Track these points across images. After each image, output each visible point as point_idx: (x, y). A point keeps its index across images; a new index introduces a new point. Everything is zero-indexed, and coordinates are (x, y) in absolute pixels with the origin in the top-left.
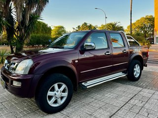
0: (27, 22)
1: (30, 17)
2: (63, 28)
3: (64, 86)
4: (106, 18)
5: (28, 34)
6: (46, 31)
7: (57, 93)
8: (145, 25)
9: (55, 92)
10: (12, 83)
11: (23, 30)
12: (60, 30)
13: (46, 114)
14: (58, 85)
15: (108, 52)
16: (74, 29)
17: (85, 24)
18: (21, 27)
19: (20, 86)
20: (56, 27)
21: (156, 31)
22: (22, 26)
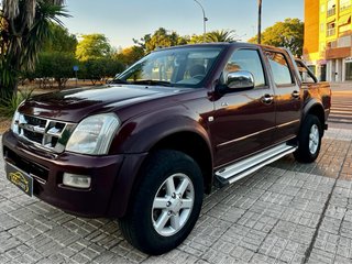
0: (31, 22)
1: (37, 7)
2: (103, 39)
3: (186, 182)
4: (206, 20)
5: (32, 51)
6: (63, 44)
7: (172, 201)
8: (283, 38)
9: (168, 198)
10: (60, 179)
11: (19, 41)
12: (98, 43)
13: (144, 257)
14: (174, 178)
15: (267, 96)
16: (136, 42)
17: (162, 31)
18: (15, 33)
19: (87, 186)
20: (88, 37)
21: (307, 52)
22: (18, 30)
